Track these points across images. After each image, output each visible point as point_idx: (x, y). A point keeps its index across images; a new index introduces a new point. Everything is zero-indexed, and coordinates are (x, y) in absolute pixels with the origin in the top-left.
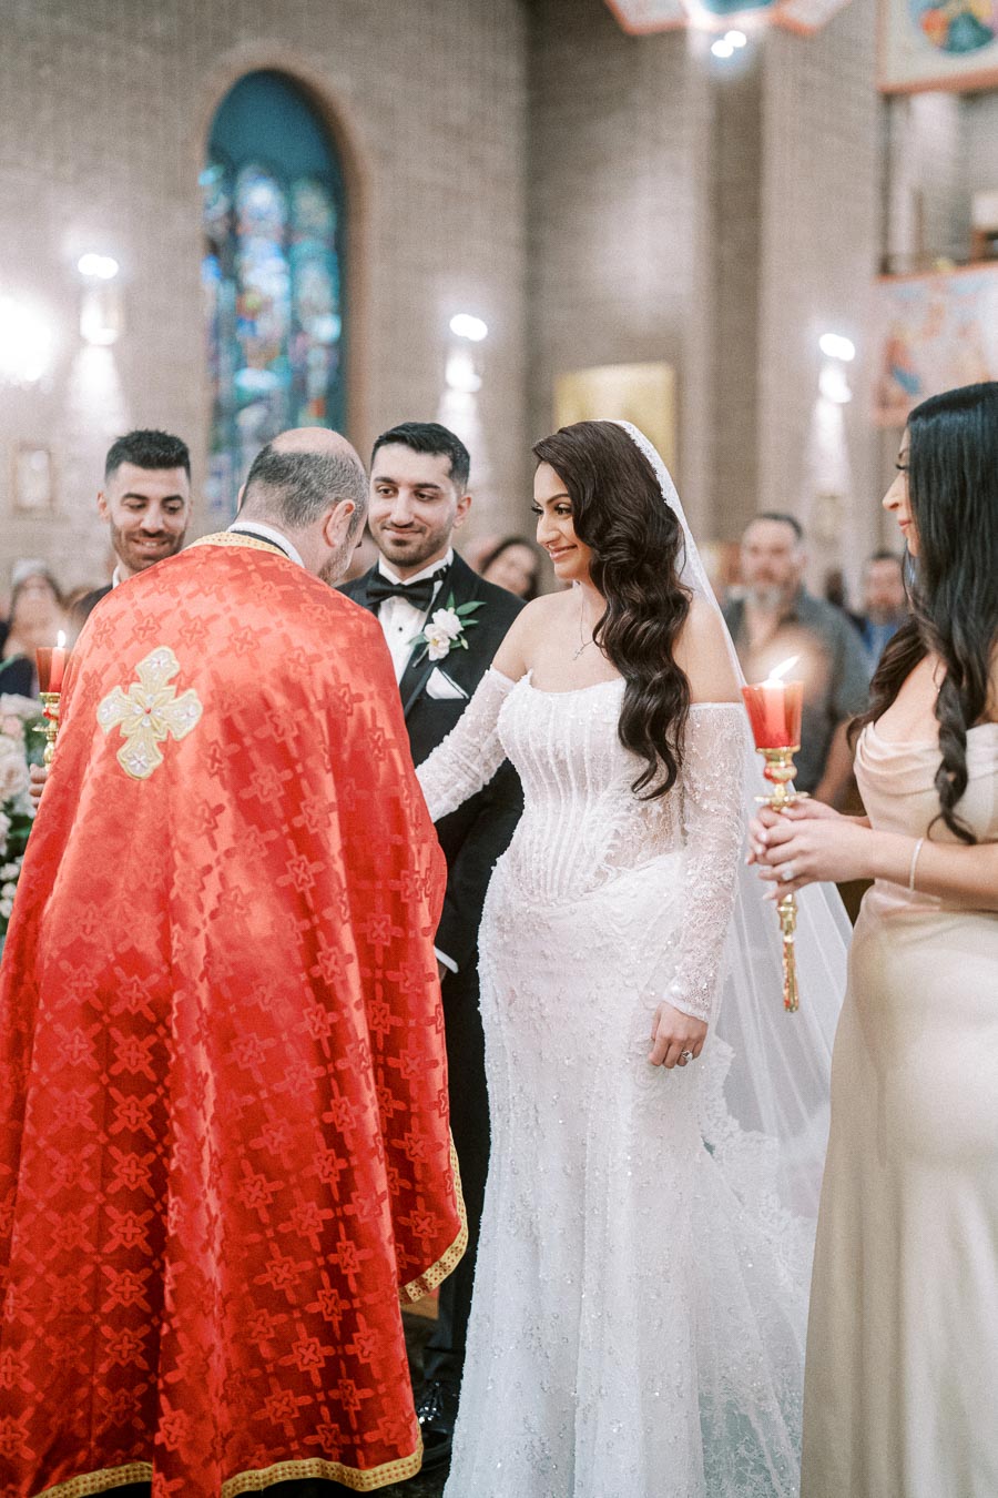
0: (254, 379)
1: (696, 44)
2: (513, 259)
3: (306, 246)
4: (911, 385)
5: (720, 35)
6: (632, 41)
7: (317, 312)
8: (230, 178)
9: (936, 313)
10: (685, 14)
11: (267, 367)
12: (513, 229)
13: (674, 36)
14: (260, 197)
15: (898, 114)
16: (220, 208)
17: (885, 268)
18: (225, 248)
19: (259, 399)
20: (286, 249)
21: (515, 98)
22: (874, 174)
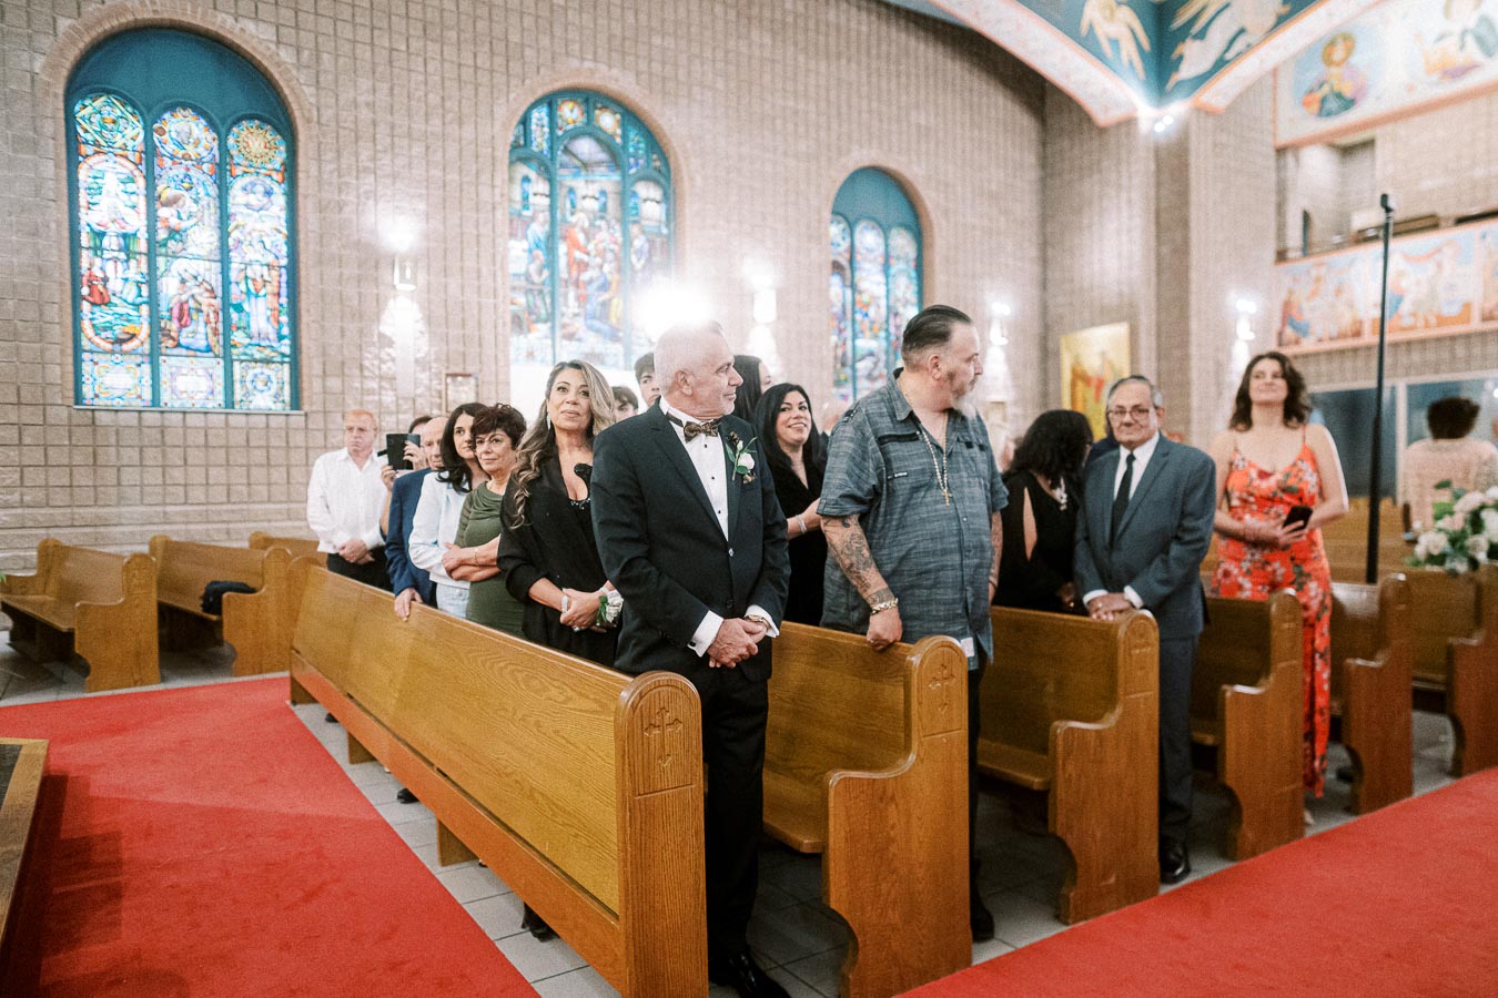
0: (864, 344)
1: (1144, 126)
2: (1033, 269)
3: (897, 266)
4: (1302, 331)
5: (1157, 120)
6: (1102, 131)
7: (906, 303)
8: (851, 227)
9: (1318, 280)
10: (1136, 110)
11: (876, 337)
12: (1033, 252)
13: (1129, 123)
14: (868, 239)
15: (1290, 159)
16: (845, 245)
17: (1281, 256)
18: (844, 268)
19: (871, 354)
20: (886, 267)
21: (1032, 174)
22: (1273, 198)
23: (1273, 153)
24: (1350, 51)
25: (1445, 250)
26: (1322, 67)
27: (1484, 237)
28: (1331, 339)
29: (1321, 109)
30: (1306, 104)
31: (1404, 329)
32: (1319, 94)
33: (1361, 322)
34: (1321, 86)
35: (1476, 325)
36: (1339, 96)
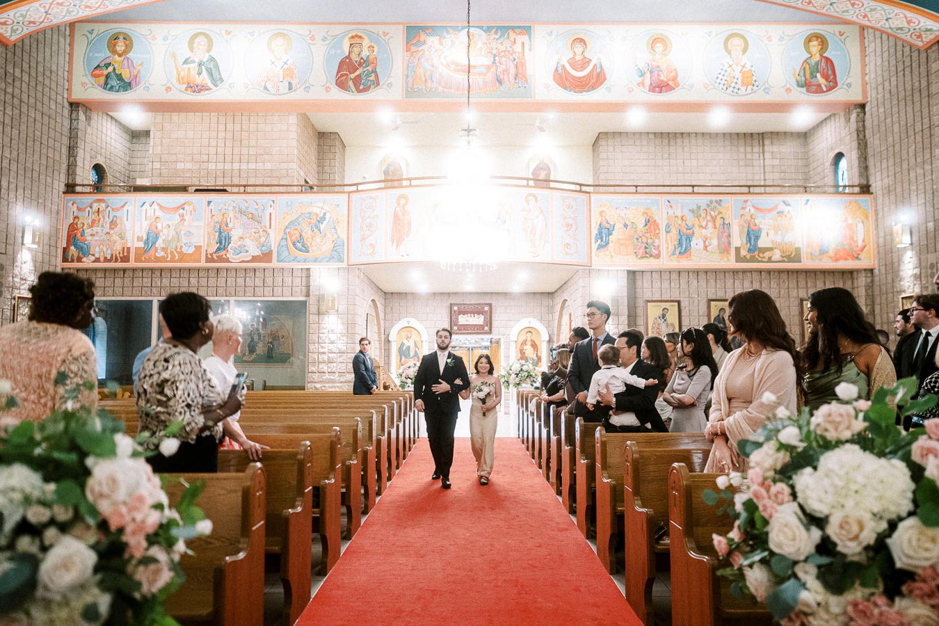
15: (81, 114)
17: (70, 189)
22: (65, 141)
23: (66, 104)
24: (129, 47)
25: (186, 206)
26: (109, 54)
27: (209, 203)
28: (106, 260)
29: (106, 83)
30: (94, 76)
31: (158, 260)
32: (105, 72)
33: (128, 249)
34: (108, 65)
35: (203, 264)
36: (119, 77)
